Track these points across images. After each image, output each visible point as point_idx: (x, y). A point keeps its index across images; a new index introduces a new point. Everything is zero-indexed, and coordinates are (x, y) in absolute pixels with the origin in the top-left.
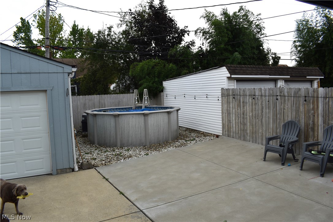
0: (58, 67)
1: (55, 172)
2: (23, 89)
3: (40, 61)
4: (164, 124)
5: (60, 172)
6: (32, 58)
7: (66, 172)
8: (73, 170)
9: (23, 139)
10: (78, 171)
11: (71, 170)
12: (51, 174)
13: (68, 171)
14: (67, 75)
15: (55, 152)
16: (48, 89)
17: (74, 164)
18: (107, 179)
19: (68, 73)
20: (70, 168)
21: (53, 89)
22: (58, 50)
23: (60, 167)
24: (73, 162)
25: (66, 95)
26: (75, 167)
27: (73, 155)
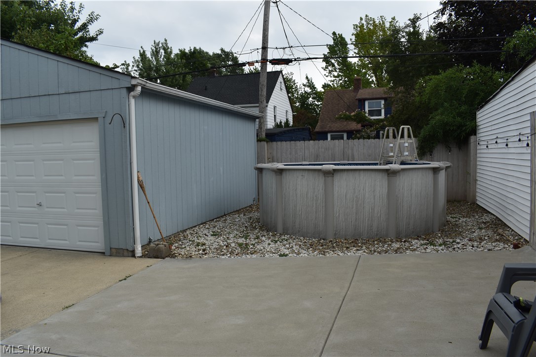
0: (113, 79)
1: (108, 253)
2: (70, 116)
3: (91, 72)
4: (374, 196)
5: (115, 254)
6: (82, 69)
7: (123, 256)
8: (133, 254)
9: (75, 193)
10: (141, 257)
11: (130, 254)
12: (103, 253)
13: (126, 253)
14: (124, 91)
15: (108, 218)
16: (100, 116)
17: (135, 244)
18: (125, 279)
19: (127, 88)
20: (127, 250)
21: (105, 115)
22: (278, 65)
23: (115, 246)
24: (132, 241)
25: (123, 126)
26: (136, 250)
27: (131, 229)
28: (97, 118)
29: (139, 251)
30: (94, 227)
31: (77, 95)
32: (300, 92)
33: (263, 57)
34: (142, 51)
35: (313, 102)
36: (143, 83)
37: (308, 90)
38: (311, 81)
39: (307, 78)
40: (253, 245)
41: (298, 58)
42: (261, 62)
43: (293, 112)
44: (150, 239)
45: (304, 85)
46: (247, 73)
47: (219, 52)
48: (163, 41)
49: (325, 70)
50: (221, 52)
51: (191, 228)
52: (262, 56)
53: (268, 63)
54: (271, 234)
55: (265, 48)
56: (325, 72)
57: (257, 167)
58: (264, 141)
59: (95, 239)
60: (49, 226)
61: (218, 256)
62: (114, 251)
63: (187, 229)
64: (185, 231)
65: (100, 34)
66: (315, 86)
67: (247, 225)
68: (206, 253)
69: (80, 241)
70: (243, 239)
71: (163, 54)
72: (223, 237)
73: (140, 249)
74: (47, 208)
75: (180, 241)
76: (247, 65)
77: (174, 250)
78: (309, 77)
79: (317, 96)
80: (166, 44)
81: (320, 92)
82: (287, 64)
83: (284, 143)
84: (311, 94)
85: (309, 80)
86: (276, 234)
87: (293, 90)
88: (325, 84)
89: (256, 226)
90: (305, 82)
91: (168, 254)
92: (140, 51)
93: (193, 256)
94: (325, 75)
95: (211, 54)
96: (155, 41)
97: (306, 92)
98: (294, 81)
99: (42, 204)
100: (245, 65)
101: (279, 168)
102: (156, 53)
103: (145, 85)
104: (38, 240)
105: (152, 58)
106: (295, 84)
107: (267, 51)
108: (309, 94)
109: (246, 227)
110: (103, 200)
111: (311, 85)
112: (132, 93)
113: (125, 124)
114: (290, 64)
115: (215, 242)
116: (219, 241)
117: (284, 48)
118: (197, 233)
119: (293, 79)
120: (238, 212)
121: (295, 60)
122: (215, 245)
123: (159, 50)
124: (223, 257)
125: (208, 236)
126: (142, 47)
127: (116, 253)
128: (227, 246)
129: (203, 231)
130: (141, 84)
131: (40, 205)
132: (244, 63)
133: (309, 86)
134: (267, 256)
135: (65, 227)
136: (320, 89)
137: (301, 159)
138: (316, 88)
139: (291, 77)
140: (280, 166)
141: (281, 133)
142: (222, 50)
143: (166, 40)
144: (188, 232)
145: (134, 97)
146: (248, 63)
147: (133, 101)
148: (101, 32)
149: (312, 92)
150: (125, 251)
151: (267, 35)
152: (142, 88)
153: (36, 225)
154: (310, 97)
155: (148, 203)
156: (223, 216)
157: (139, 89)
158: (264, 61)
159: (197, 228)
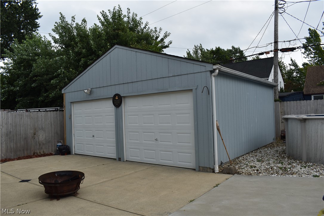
0: (202, 66)
1: (197, 169)
2: (176, 89)
3: (188, 63)
5: (201, 170)
7: (207, 172)
8: (213, 171)
9: (178, 133)
10: (218, 173)
11: (212, 171)
12: (194, 170)
13: (209, 170)
14: (209, 73)
15: (198, 149)
16: (194, 88)
17: (214, 165)
18: (217, 186)
19: (210, 71)
20: (210, 168)
21: (197, 87)
22: (286, 52)
23: (202, 165)
24: (213, 163)
25: (208, 93)
26: (215, 168)
27: (213, 155)
28: (192, 89)
29: (217, 169)
30: (189, 153)
31: (180, 77)
32: (287, 69)
33: (276, 48)
34: (188, 52)
35: (296, 75)
36: (220, 68)
37: (293, 68)
38: (295, 62)
39: (292, 60)
40: (290, 168)
41: (300, 47)
42: (274, 51)
43: (284, 83)
44: (221, 162)
45: (290, 65)
46: (251, 60)
47: (231, 48)
48: (199, 45)
49: (304, 54)
50: (233, 48)
51: (242, 156)
52: (274, 48)
53: (279, 51)
54: (298, 162)
55: (276, 42)
56: (304, 55)
57: (284, 117)
58: (278, 101)
59: (189, 161)
60: (161, 152)
61: (269, 175)
62: (201, 168)
63: (239, 157)
64: (238, 158)
65: (170, 44)
66: (298, 65)
67: (277, 155)
68: (260, 173)
69: (179, 162)
70: (280, 164)
71: (200, 53)
72: (266, 163)
73: (218, 168)
74: (161, 141)
75: (238, 164)
76: (265, 54)
77: (238, 170)
78: (293, 59)
79: (299, 71)
80: (201, 47)
81: (302, 69)
82: (293, 51)
83: (292, 102)
84: (295, 70)
85: (293, 62)
86: (302, 162)
87: (282, 68)
88: (304, 63)
89: (284, 156)
90: (290, 62)
91: (235, 172)
92: (187, 52)
93: (252, 174)
94: (304, 57)
95: (226, 50)
96: (195, 45)
97: (291, 69)
98: (283, 62)
99: (158, 139)
100: (264, 54)
101: (303, 118)
102: (196, 52)
103: (220, 69)
104: (155, 160)
105: (194, 55)
106: (283, 64)
107: (278, 44)
108: (293, 70)
109: (277, 156)
110: (195, 138)
111: (294, 64)
112: (213, 74)
113: (209, 92)
114: (294, 51)
115: (262, 165)
116: (264, 165)
117: (289, 41)
118: (247, 159)
119: (282, 61)
120: (266, 146)
121: (298, 48)
122: (263, 168)
123: (198, 50)
124: (273, 175)
125: (255, 161)
126: (188, 50)
127: (203, 170)
128: (271, 169)
129: (250, 158)
130: (219, 68)
131: (156, 140)
132: (263, 53)
133: (293, 65)
134: (303, 176)
135: (171, 153)
136: (301, 66)
137: (304, 112)
138: (298, 66)
139: (280, 60)
140: (304, 116)
141: (288, 95)
142: (233, 47)
143: (201, 45)
144: (240, 159)
145: (214, 76)
146: (266, 52)
147: (213, 78)
148: (171, 43)
149: (296, 69)
150: (208, 169)
151: (277, 34)
152: (219, 71)
153: (154, 151)
154: (294, 72)
155: (222, 140)
156: (258, 149)
157: (217, 71)
158: (276, 50)
159: (245, 156)
